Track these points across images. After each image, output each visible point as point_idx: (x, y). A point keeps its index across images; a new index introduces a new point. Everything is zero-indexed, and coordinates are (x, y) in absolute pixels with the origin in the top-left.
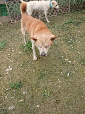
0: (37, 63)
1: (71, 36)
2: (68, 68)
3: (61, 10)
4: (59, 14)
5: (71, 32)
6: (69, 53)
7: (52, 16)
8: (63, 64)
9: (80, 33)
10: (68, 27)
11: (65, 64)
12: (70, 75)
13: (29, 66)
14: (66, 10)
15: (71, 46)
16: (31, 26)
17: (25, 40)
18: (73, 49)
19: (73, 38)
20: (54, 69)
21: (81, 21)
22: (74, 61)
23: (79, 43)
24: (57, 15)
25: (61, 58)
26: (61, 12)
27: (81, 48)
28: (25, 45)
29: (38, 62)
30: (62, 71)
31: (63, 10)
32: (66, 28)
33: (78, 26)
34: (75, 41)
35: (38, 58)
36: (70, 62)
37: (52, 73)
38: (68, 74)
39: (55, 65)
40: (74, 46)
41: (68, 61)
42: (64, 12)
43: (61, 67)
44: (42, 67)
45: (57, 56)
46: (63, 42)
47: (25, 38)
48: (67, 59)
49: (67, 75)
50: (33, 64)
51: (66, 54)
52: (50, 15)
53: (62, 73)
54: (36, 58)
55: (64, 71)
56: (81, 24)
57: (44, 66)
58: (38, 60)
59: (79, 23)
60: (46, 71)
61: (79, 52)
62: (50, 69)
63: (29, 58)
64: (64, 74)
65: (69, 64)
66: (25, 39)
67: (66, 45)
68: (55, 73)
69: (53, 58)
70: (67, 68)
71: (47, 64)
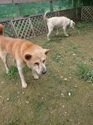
0: (28, 91)
1: (56, 53)
2: (66, 87)
3: (39, 31)
4: (38, 34)
5: (55, 50)
6: (61, 71)
7: (31, 37)
8: (59, 83)
9: (64, 49)
10: (51, 45)
11: (62, 83)
12: (72, 94)
13: (19, 98)
14: (43, 30)
15: (60, 62)
16: (14, 47)
17: (6, 67)
18: (63, 65)
19: (59, 54)
20: (51, 93)
21: (61, 39)
22: (69, 78)
23: (67, 58)
24: (36, 36)
25: (55, 77)
26: (39, 33)
27: (71, 63)
29: (30, 89)
30: (61, 92)
31: (40, 31)
32: (49, 46)
33: (59, 43)
34: (62, 57)
35: (27, 84)
36: (66, 79)
37: (51, 98)
38: (70, 94)
39: (51, 88)
40: (63, 61)
41: (63, 78)
42: (42, 32)
43: (59, 88)
44: (37, 94)
45: (50, 76)
46: (50, 61)
47: (6, 63)
48: (61, 77)
49: (68, 95)
50: (23, 93)
51: (58, 71)
52: (29, 37)
53: (62, 94)
54: (26, 84)
55: (63, 91)
56: (62, 41)
57: (38, 92)
58: (29, 86)
59: (59, 40)
60: (42, 98)
61: (70, 67)
62: (47, 93)
63: (16, 87)
64: (65, 96)
65: (65, 81)
67: (54, 63)
68: (55, 96)
69: (46, 80)
70: (65, 86)
71: (41, 88)
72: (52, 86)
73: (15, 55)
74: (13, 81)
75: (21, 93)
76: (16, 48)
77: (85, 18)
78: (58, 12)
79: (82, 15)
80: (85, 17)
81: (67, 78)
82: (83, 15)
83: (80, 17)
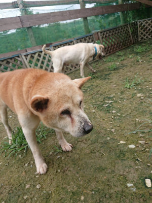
0: (48, 181)
1: (103, 97)
2: (136, 164)
5: (100, 92)
6: (117, 128)
8: (119, 157)
9: (117, 87)
10: (92, 85)
11: (124, 155)
13: (27, 199)
15: (114, 112)
16: (11, 85)
17: (8, 131)
18: (121, 116)
19: (109, 98)
20: (103, 182)
22: (140, 142)
23: (125, 102)
25: (106, 143)
27: (136, 111)
28: (10, 142)
29: (52, 177)
30: (126, 180)
32: (89, 87)
33: (107, 80)
34: (116, 102)
35: (48, 163)
36: (132, 146)
37: (102, 196)
38: (148, 183)
39: (101, 169)
40: (120, 110)
41: (126, 145)
43: (120, 168)
44: (68, 187)
45: (96, 141)
46: (93, 111)
47: (7, 124)
48: (121, 142)
50: (38, 187)
51: (113, 130)
53: (129, 185)
54: (45, 165)
55: (130, 176)
56: (110, 75)
57: (72, 183)
58: (51, 169)
59: (106, 75)
60: (82, 198)
61: (137, 120)
62: (93, 185)
63: (24, 173)
64: (138, 188)
65: (132, 151)
66: (6, 128)
67: (102, 114)
68: (112, 191)
69: (88, 151)
70: (132, 164)
71: (77, 173)
72: (104, 166)
73: (13, 103)
74: (20, 160)
75: (35, 186)
76: (13, 87)
77: (145, 38)
78: (99, 34)
79: (139, 33)
80: (145, 35)
81: (136, 143)
82: (142, 33)
83: (137, 37)
